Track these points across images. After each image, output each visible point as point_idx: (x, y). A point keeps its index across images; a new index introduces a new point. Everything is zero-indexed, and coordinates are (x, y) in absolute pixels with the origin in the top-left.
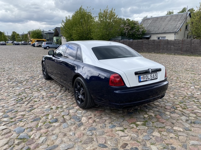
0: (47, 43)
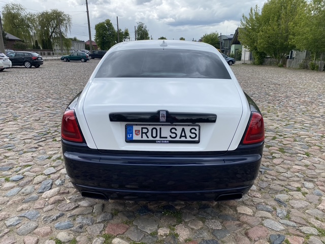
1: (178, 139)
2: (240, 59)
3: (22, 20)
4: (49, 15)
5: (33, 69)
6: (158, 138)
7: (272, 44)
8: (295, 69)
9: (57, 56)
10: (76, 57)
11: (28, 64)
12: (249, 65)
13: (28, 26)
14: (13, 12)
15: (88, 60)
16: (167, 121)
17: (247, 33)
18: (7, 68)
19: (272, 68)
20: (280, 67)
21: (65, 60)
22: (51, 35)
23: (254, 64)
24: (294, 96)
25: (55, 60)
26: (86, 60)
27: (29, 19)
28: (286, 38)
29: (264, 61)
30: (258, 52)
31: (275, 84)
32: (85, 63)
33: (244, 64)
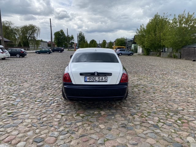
0: (120, 50)
1: (100, 81)
2: (136, 52)
3: (12, 30)
4: (27, 27)
5: (21, 58)
6: (94, 80)
7: (153, 44)
8: (165, 57)
9: (33, 51)
10: (44, 51)
11: (18, 56)
12: (141, 55)
13: (15, 34)
14: (6, 25)
15: (51, 53)
16: (97, 75)
17: (139, 38)
18: (8, 58)
19: (154, 57)
20: (158, 56)
21: (38, 53)
22: (28, 38)
23: (144, 55)
24: (159, 71)
25: (32, 53)
26: (50, 53)
27: (15, 29)
28: (160, 42)
29: (149, 53)
30: (145, 49)
31: (152, 65)
32: (49, 55)
33: (139, 55)
